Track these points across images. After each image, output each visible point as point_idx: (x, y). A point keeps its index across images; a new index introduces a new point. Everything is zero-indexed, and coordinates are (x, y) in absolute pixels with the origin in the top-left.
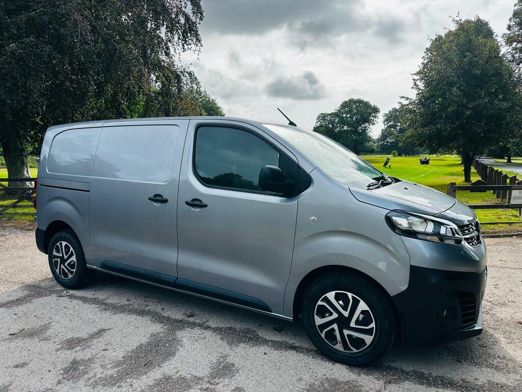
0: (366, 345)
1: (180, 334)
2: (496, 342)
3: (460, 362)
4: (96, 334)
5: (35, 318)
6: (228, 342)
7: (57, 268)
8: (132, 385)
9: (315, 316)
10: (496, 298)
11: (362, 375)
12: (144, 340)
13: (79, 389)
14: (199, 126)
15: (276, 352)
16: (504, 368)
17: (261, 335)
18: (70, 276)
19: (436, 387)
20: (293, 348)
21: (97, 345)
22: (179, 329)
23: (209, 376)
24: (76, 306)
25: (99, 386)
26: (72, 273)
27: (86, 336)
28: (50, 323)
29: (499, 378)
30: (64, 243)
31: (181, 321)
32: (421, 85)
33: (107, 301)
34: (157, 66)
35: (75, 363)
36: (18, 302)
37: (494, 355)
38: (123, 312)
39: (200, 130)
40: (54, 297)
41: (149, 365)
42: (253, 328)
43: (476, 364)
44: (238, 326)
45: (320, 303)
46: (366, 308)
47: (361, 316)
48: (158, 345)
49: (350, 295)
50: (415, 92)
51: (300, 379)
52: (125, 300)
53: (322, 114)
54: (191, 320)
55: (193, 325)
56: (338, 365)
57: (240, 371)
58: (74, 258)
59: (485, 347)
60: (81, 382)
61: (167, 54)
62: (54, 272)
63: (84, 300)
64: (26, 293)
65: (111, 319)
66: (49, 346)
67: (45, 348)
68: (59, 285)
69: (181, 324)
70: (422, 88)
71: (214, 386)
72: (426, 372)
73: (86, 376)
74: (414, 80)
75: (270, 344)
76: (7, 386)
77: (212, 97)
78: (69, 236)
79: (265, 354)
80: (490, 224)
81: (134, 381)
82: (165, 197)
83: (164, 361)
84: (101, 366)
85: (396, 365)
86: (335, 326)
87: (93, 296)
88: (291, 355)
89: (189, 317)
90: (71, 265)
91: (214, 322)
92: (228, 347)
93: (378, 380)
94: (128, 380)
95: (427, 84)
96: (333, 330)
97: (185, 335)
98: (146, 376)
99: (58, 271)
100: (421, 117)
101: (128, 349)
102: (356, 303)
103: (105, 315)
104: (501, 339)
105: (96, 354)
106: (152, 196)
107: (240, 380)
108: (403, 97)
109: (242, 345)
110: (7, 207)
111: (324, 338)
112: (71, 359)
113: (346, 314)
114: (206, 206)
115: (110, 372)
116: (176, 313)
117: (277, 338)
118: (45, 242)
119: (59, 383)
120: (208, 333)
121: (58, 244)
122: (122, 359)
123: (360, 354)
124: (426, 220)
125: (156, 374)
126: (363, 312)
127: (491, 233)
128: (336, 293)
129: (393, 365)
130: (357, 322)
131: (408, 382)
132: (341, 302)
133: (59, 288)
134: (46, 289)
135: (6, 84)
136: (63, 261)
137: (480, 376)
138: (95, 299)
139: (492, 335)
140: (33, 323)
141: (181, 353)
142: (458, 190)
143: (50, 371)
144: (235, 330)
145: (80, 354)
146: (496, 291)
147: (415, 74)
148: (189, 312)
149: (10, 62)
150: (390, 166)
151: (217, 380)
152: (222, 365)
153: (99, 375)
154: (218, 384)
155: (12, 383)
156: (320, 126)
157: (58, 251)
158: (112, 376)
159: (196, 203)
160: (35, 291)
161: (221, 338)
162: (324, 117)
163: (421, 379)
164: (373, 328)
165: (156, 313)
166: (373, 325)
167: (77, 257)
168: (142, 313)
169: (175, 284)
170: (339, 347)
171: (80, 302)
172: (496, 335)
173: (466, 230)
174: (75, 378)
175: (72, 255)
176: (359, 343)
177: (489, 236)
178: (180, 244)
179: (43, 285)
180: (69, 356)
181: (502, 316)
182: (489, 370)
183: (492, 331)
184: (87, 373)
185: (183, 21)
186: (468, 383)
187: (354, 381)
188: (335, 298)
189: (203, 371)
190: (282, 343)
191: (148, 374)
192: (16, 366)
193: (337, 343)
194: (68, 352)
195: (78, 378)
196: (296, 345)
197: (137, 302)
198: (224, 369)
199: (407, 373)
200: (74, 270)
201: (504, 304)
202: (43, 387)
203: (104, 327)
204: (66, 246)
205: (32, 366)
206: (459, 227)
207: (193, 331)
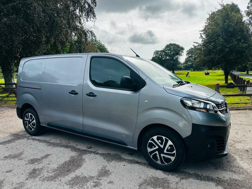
0: (172, 161)
1: (84, 157)
2: (235, 160)
3: (217, 169)
4: (45, 157)
5: (16, 149)
6: (107, 160)
7: (27, 126)
8: (61, 180)
9: (148, 148)
10: (237, 139)
11: (170, 176)
12: (67, 159)
13: (36, 182)
14: (92, 58)
15: (130, 165)
16: (238, 172)
17: (122, 157)
18: (33, 130)
19: (205, 181)
20: (137, 163)
21: (45, 162)
22: (84, 154)
23: (97, 176)
24: (36, 144)
25: (45, 181)
26: (34, 128)
27: (40, 158)
28: (23, 152)
29: (235, 177)
30: (30, 114)
31: (85, 150)
32: (204, 36)
33: (50, 141)
34: (75, 28)
35: (34, 170)
36: (9, 142)
37: (234, 166)
38: (58, 146)
39: (93, 59)
40: (25, 140)
41: (69, 171)
42: (119, 153)
43: (224, 170)
44: (112, 153)
45: (150, 141)
46: (172, 144)
47: (169, 148)
48: (74, 162)
49: (164, 138)
50: (201, 40)
51: (140, 177)
52: (59, 141)
53: (156, 51)
54: (90, 150)
55: (91, 152)
56: (158, 171)
57: (112, 173)
58: (34, 121)
59: (230, 162)
60: (37, 179)
61: (80, 23)
62: (25, 128)
63: (40, 141)
64: (12, 137)
65: (52, 150)
66: (23, 162)
67: (21, 163)
68: (28, 134)
69: (85, 152)
70: (204, 38)
71: (99, 181)
72: (200, 174)
73: (39, 176)
74: (201, 34)
75: (127, 161)
76: (2, 181)
77: (103, 43)
78: (32, 111)
79: (124, 165)
80: (236, 103)
81: (62, 178)
82: (77, 92)
83: (76, 169)
84: (47, 171)
85: (187, 170)
86: (157, 152)
87: (44, 139)
88: (137, 166)
89: (89, 148)
90: (33, 125)
91: (100, 151)
92: (106, 162)
93: (177, 178)
94: (59, 178)
95: (207, 36)
96: (156, 154)
97: (86, 157)
98: (67, 176)
99: (27, 127)
100: (204, 52)
101: (59, 164)
102: (167, 141)
103: (50, 148)
104: (238, 158)
105: (44, 166)
106: (70, 91)
107: (112, 177)
108: (195, 42)
109: (114, 161)
110: (4, 97)
111: (152, 158)
112: (32, 169)
113: (162, 146)
114: (96, 96)
115: (51, 174)
116: (83, 147)
117: (130, 158)
118: (21, 114)
119: (27, 179)
120: (97, 156)
121: (27, 114)
122: (56, 168)
123: (169, 165)
124: (200, 102)
125: (72, 175)
126: (170, 146)
127: (236, 108)
128: (157, 137)
129: (185, 170)
130: (167, 150)
131: (191, 179)
132: (160, 141)
133: (28, 135)
134: (22, 136)
135: (2, 38)
136: (29, 122)
137: (226, 175)
138: (45, 140)
139: (233, 157)
140: (15, 152)
141: (85, 165)
142: (221, 87)
143: (22, 174)
144: (110, 154)
145: (37, 166)
146: (236, 136)
147: (201, 31)
148: (89, 146)
149: (4, 27)
150: (189, 76)
151: (101, 178)
152: (104, 171)
153: (45, 176)
154: (101, 180)
155: (5, 179)
156: (155, 57)
157: (27, 118)
158: (51, 176)
159: (91, 94)
160: (17, 137)
161: (104, 158)
162: (157, 52)
163: (198, 177)
164: (175, 153)
165: (73, 147)
166: (175, 152)
167: (36, 121)
168: (67, 147)
169: (82, 133)
170: (159, 162)
171: (38, 142)
172: (235, 157)
173: (220, 106)
174: (34, 177)
175: (33, 120)
176: (168, 160)
177: (235, 109)
178: (84, 114)
179: (20, 134)
180: (32, 167)
181: (239, 148)
182: (230, 173)
183: (233, 155)
184: (40, 175)
185: (87, 7)
186: (220, 179)
187: (165, 178)
188: (157, 139)
189: (95, 174)
190: (132, 160)
191: (69, 175)
192: (7, 172)
193: (158, 160)
194: (31, 165)
195: (36, 177)
196: (139, 161)
197: (64, 141)
198: (104, 173)
199: (191, 175)
200: (35, 127)
201: (240, 142)
202: (19, 181)
203: (48, 153)
204: (31, 115)
205: (14, 171)
206: (216, 105)
207: (91, 155)
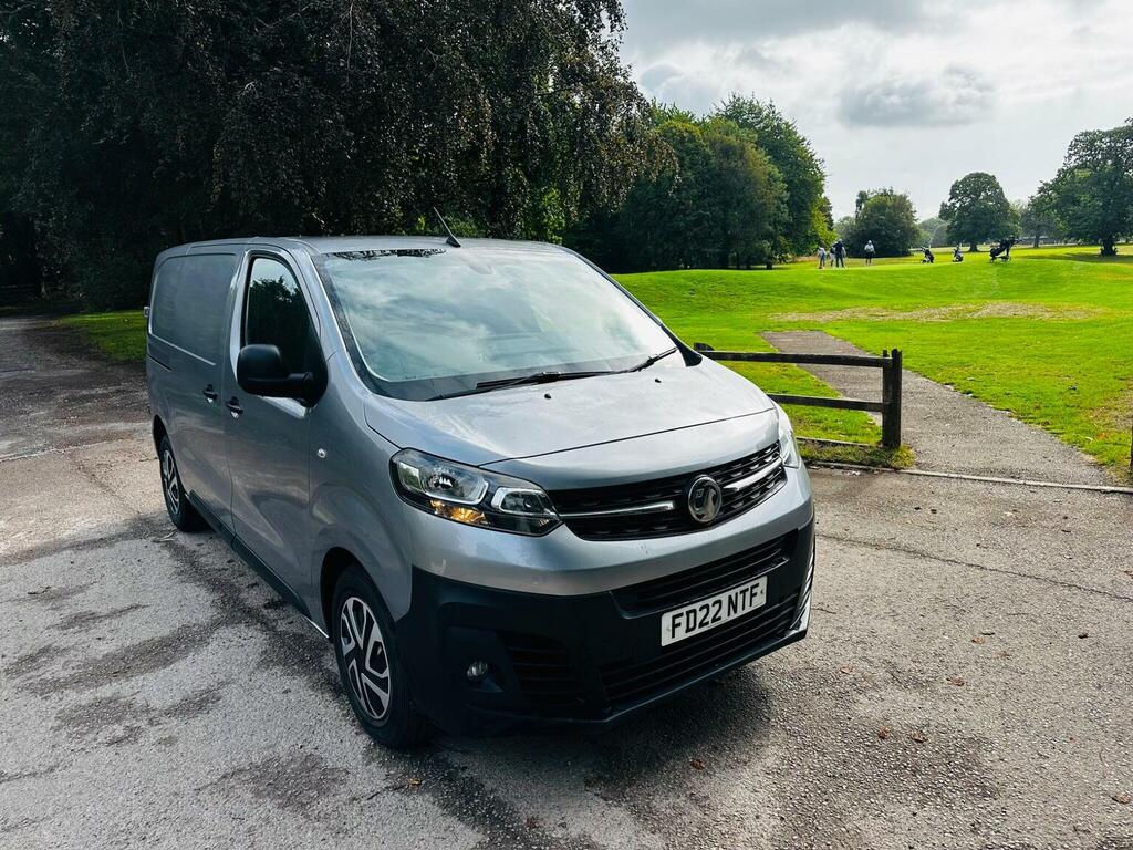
0: (384, 709)
1: (220, 632)
2: (744, 763)
4: (121, 611)
6: (263, 660)
7: (167, 496)
14: (253, 258)
15: (307, 692)
19: (461, 819)
21: (101, 629)
22: (231, 623)
23: (165, 709)
24: (157, 560)
25: (26, 691)
27: (105, 613)
28: (93, 583)
29: (616, 836)
30: (168, 454)
31: (249, 611)
33: (201, 559)
36: (100, 543)
37: (690, 789)
38: (199, 580)
40: (147, 542)
41: (119, 674)
43: (616, 797)
45: (343, 615)
46: (380, 638)
47: (375, 652)
49: (365, 608)
51: (271, 747)
52: (226, 561)
54: (267, 610)
55: (256, 621)
57: (214, 711)
58: (175, 481)
59: (700, 769)
60: (16, 681)
63: (178, 552)
64: (125, 529)
65: (168, 590)
66: (50, 619)
67: (40, 622)
68: (172, 524)
69: (243, 616)
71: (148, 727)
72: (489, 786)
73: (31, 674)
75: (317, 676)
79: (287, 691)
81: (73, 694)
82: (215, 389)
83: (145, 672)
84: (66, 662)
86: (355, 662)
87: (194, 548)
88: (318, 703)
89: (271, 605)
90: (175, 492)
92: (252, 668)
93: (386, 779)
94: (67, 691)
96: (354, 668)
97: (225, 635)
98: (94, 690)
101: (127, 643)
102: (369, 626)
103: (170, 582)
105: (82, 643)
107: (194, 724)
109: (276, 669)
111: (351, 681)
112: (46, 644)
113: (361, 643)
114: (242, 411)
115: (62, 674)
120: (257, 639)
121: (165, 454)
122: (100, 657)
123: (382, 724)
126: (377, 644)
128: (354, 601)
129: (454, 759)
130: (372, 662)
131: (428, 796)
132: (357, 619)
140: (74, 581)
141: (182, 663)
143: (4, 657)
145: (63, 639)
151: (164, 719)
152: (205, 696)
153: (46, 675)
154: (158, 724)
156: (1078, 167)
157: (165, 466)
158: (57, 680)
159: (234, 405)
161: (264, 651)
164: (388, 678)
165: (235, 591)
166: (387, 673)
167: (177, 479)
168: (218, 587)
170: (362, 702)
171: (168, 555)
172: (772, 749)
174: (17, 673)
175: (173, 475)
176: (377, 703)
180: (50, 638)
181: (865, 710)
182: (623, 814)
184: (39, 668)
186: (534, 827)
187: (346, 770)
188: (353, 610)
189: (168, 700)
191: (100, 688)
193: (359, 693)
194: (56, 633)
195: (21, 674)
197: (237, 566)
198: (197, 703)
200: (177, 501)
203: (143, 602)
204: (169, 459)
207: (245, 631)
